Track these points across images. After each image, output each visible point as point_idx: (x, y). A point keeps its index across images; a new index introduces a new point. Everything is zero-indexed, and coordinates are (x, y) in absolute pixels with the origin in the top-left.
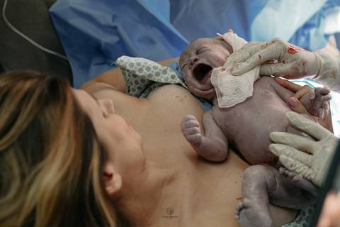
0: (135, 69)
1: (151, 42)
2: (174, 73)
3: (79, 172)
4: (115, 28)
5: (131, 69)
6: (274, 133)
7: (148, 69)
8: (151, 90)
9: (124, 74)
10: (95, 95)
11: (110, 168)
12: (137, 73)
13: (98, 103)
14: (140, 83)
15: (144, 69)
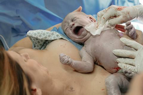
0: (37, 36)
1: (39, 20)
2: (58, 34)
3: (18, 90)
4: (19, 17)
5: (35, 37)
6: (114, 50)
7: (44, 34)
8: (47, 44)
9: (31, 39)
10: (19, 52)
11: (34, 87)
12: (39, 38)
13: (21, 56)
14: (40, 42)
15: (42, 35)
